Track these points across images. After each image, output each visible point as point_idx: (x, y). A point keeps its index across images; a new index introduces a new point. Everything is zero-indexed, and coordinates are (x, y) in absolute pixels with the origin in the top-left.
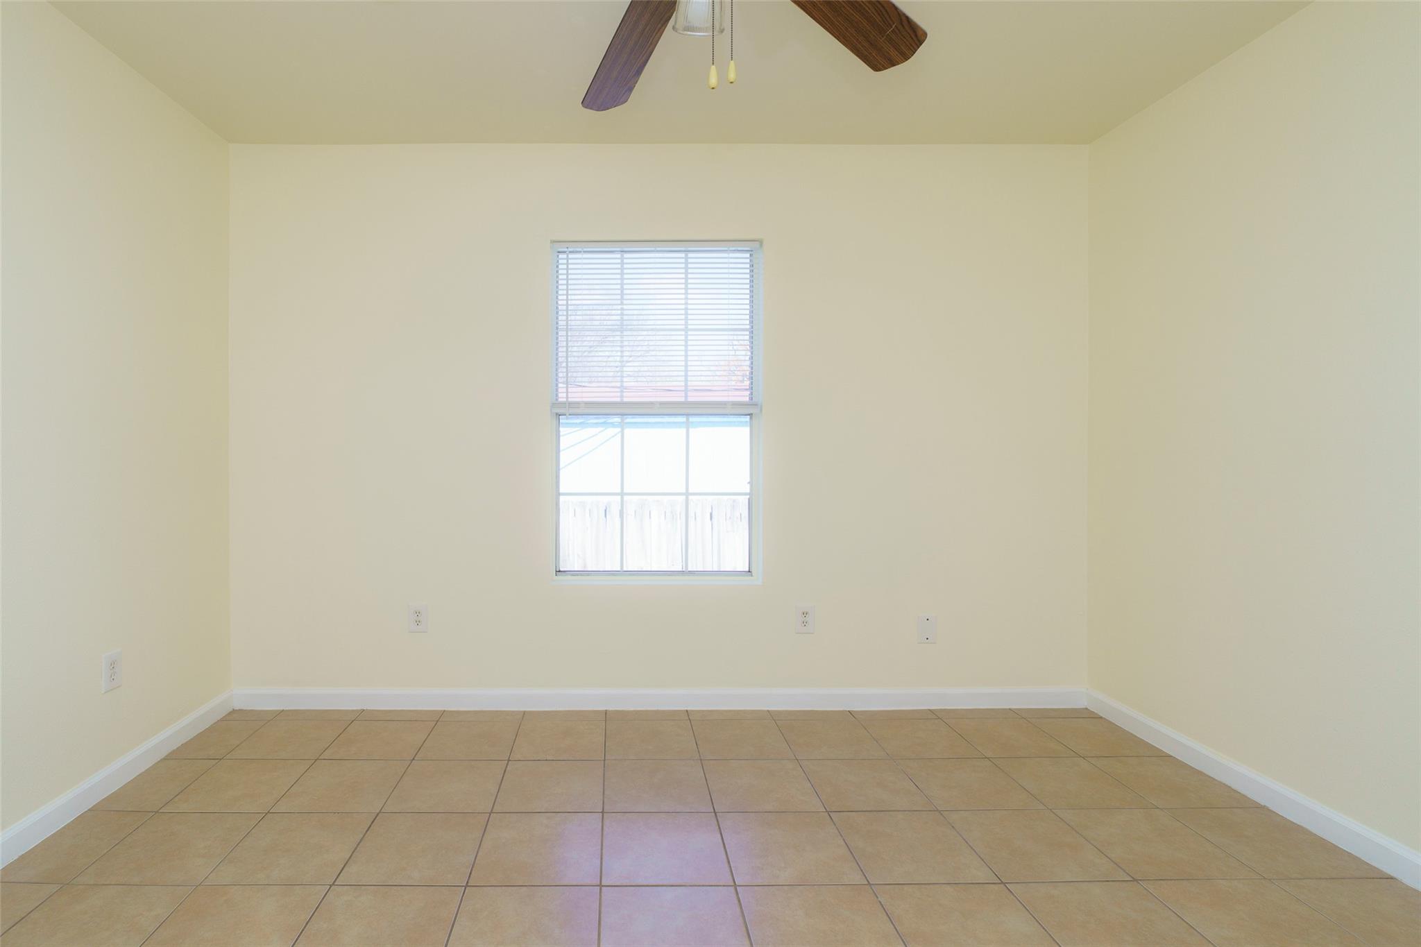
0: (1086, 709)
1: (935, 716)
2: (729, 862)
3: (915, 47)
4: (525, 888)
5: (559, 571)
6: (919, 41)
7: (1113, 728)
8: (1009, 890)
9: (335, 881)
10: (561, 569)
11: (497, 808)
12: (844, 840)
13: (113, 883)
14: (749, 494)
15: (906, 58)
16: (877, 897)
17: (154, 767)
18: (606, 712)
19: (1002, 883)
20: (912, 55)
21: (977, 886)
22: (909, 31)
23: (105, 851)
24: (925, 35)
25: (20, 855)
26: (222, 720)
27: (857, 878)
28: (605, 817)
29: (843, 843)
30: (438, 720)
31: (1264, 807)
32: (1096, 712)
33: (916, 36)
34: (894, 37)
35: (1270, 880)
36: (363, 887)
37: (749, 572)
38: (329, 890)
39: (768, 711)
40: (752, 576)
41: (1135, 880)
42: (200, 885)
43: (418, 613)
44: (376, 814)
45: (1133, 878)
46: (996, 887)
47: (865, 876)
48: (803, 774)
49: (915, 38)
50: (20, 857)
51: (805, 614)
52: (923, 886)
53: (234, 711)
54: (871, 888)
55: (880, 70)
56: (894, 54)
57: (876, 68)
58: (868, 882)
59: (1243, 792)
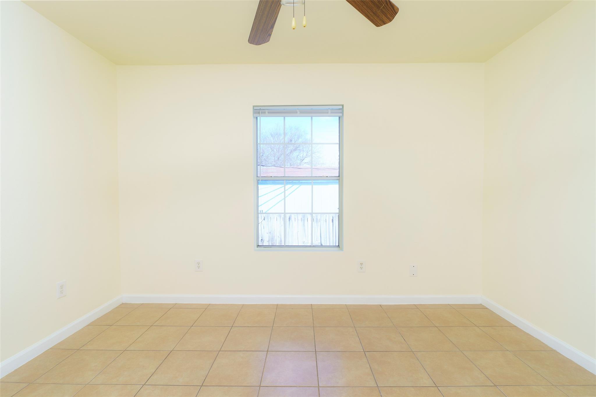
0: (481, 304)
1: (417, 307)
2: (318, 375)
3: (394, 15)
4: (227, 387)
5: (259, 246)
6: (395, 12)
7: (492, 313)
8: (439, 390)
9: (146, 383)
10: (260, 245)
11: (223, 349)
12: (369, 365)
13: (51, 383)
14: (339, 213)
15: (390, 21)
16: (380, 393)
17: (83, 329)
18: (277, 305)
19: (436, 386)
20: (393, 19)
21: (425, 388)
22: (390, 7)
23: (52, 368)
24: (398, 9)
25: (15, 369)
26: (117, 308)
27: (372, 384)
28: (268, 353)
29: (369, 366)
30: (206, 308)
31: (555, 351)
32: (485, 306)
33: (394, 10)
34: (384, 10)
35: (555, 386)
36: (157, 386)
37: (338, 246)
38: (142, 387)
39: (346, 305)
40: (339, 248)
41: (495, 386)
42: (88, 384)
43: (199, 263)
44: (170, 351)
45: (495, 385)
46: (433, 388)
47: (376, 382)
48: (356, 334)
49: (393, 11)
50: (15, 370)
51: (361, 264)
52: (401, 388)
53: (123, 304)
54: (378, 389)
55: (379, 26)
56: (384, 18)
57: (377, 25)
58: (377, 385)
59: (546, 344)
